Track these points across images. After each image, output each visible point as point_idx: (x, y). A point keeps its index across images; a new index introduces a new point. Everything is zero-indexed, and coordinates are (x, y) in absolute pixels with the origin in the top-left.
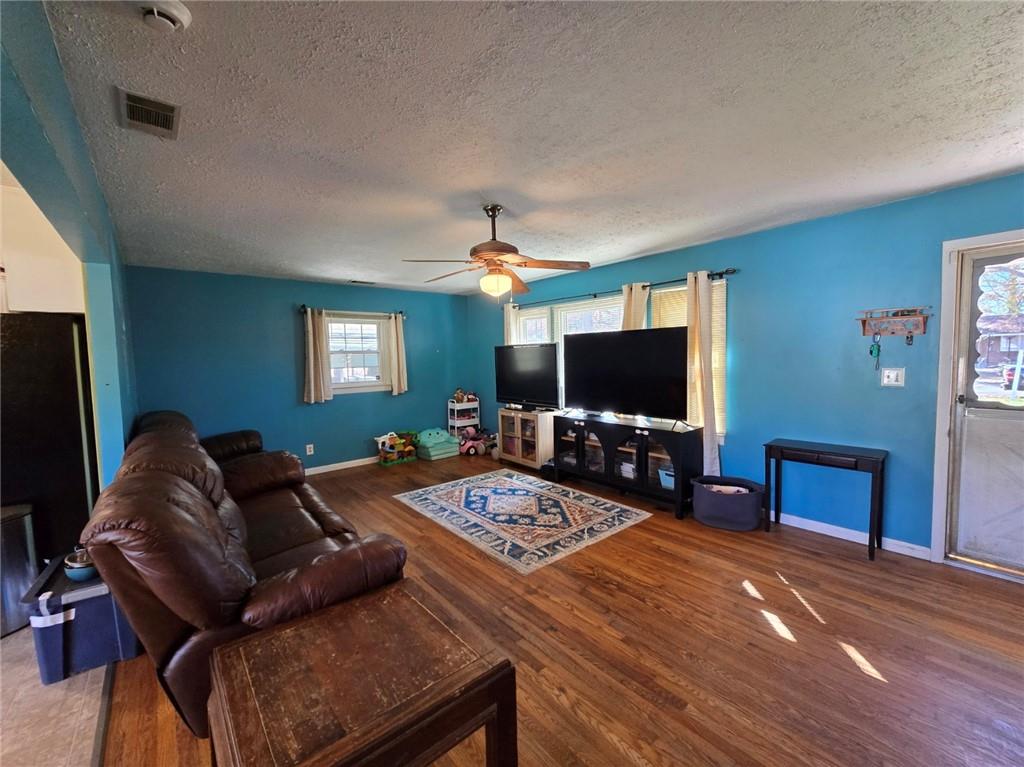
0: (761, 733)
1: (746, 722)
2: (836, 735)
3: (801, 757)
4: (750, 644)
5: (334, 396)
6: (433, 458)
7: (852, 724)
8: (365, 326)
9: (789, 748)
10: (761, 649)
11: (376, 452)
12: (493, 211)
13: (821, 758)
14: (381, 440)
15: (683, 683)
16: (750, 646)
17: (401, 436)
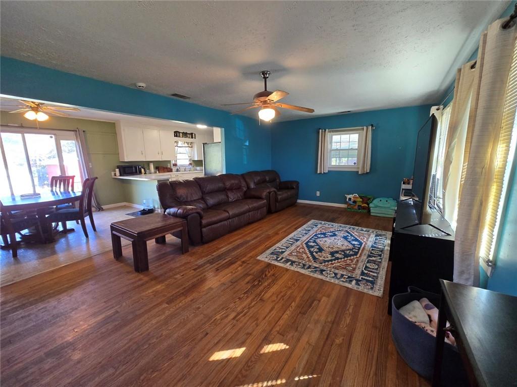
0: (147, 325)
1: (154, 322)
2: (136, 354)
3: (131, 336)
4: (207, 334)
5: (328, 171)
6: (372, 214)
7: (139, 365)
8: (352, 135)
9: (137, 333)
10: (202, 338)
11: (346, 203)
12: (265, 75)
13: (127, 343)
14: (348, 197)
15: (180, 304)
16: (205, 333)
17: (361, 197)
